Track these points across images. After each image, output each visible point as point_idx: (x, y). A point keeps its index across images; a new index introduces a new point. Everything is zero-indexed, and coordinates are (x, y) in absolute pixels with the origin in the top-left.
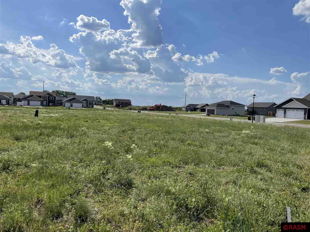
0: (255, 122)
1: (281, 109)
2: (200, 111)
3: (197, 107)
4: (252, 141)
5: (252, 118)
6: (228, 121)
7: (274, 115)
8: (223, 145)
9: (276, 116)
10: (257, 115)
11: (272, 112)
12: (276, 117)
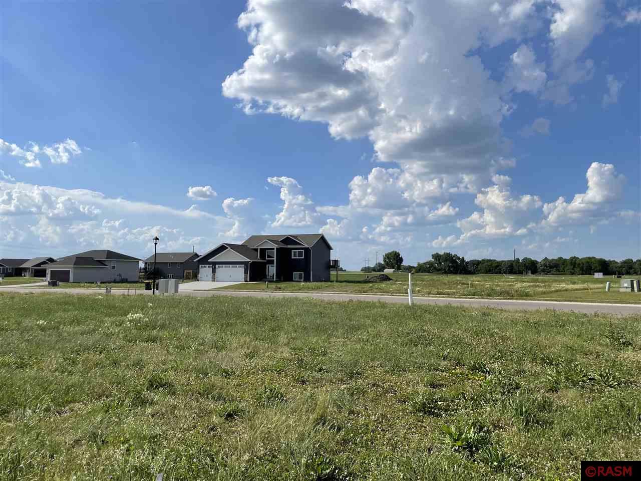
0: (158, 294)
1: (207, 266)
2: (33, 275)
3: (21, 267)
4: (145, 334)
5: (152, 285)
6: (100, 294)
7: (195, 277)
8: (78, 354)
9: (199, 278)
10: (164, 278)
11: (191, 271)
12: (198, 281)
